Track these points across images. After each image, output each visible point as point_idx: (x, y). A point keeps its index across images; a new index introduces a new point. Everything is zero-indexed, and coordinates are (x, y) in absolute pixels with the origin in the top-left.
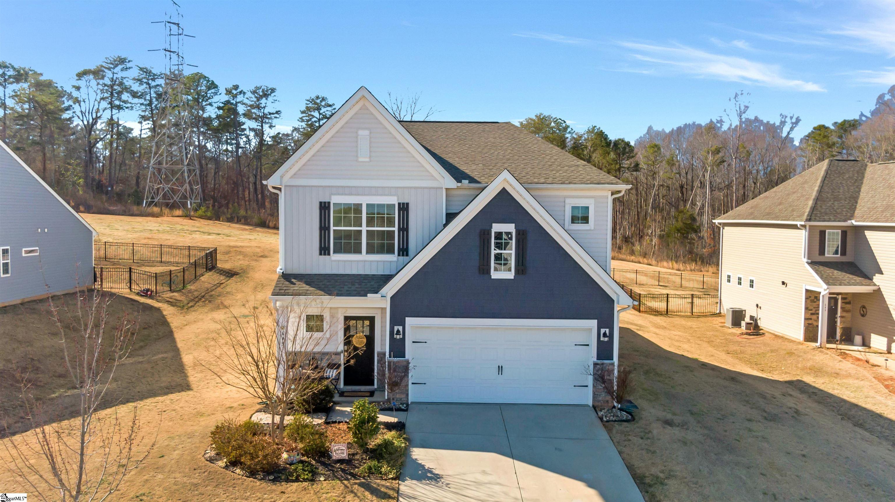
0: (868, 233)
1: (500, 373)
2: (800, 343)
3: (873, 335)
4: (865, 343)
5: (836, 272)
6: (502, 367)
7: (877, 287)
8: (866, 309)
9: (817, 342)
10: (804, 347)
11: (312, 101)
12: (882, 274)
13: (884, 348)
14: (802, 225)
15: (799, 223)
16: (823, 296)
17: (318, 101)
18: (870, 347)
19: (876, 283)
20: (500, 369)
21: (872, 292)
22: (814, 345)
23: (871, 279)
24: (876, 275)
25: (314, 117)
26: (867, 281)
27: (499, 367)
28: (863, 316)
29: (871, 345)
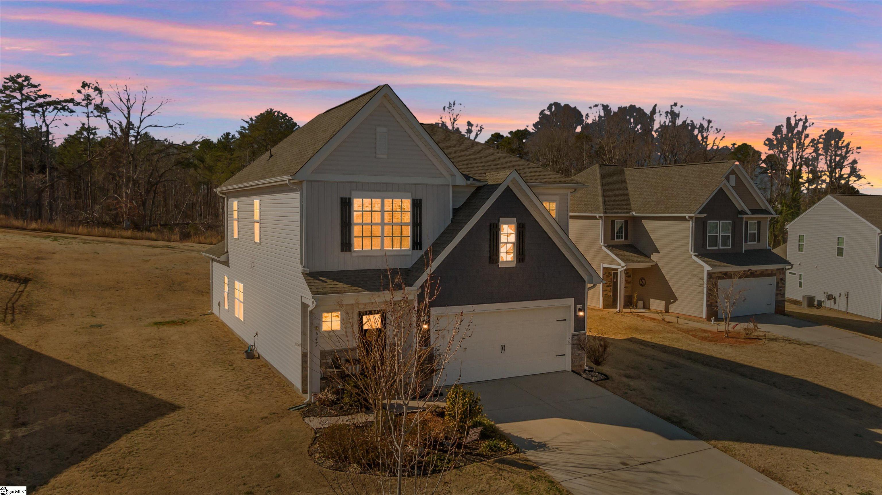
0: (644, 222)
1: (503, 351)
2: (599, 310)
3: (652, 300)
4: (646, 306)
5: (625, 252)
6: (504, 346)
7: (655, 263)
8: (645, 280)
9: (617, 309)
10: (605, 313)
11: (12, 79)
12: (659, 253)
13: (663, 309)
14: (600, 217)
15: (597, 215)
16: (621, 272)
17: (20, 80)
18: (649, 309)
19: (654, 260)
20: (503, 348)
21: (650, 267)
22: (614, 310)
23: (650, 257)
24: (653, 253)
25: (14, 98)
26: (647, 259)
27: (502, 346)
28: (642, 285)
29: (651, 308)
